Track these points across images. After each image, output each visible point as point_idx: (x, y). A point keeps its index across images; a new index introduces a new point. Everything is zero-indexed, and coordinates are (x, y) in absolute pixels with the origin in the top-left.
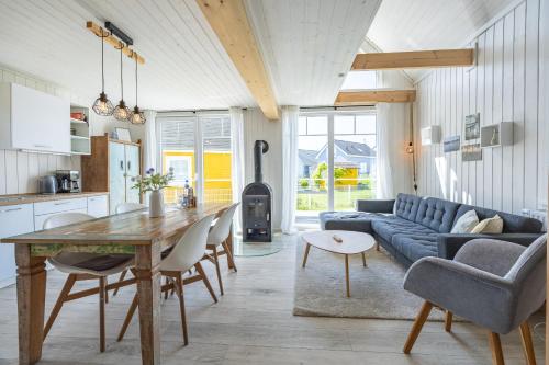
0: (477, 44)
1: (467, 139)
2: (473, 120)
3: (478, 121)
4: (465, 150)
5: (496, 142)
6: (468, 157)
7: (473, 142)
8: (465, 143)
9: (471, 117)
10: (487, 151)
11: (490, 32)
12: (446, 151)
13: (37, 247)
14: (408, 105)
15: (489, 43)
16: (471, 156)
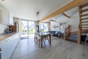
5: (57, 27)
14: (49, 23)
16: (55, 28)
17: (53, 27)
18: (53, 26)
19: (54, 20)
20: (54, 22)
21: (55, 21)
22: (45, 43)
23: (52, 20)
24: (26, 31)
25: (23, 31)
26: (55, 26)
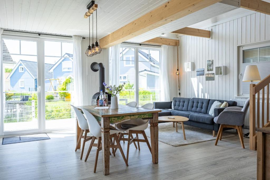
0: (212, 29)
1: (208, 70)
2: (211, 63)
3: (212, 63)
4: (207, 76)
5: (221, 74)
6: (208, 79)
7: (210, 72)
8: (207, 72)
9: (210, 61)
10: (216, 77)
11: (217, 27)
12: (197, 75)
13: (112, 119)
14: (176, 47)
15: (217, 31)
16: (210, 78)
17: (201, 73)
18: (198, 68)
19: (205, 25)
20: (206, 40)
21: (209, 34)
22: (126, 161)
23: (186, 31)
24: (26, 99)
25: (8, 97)
26: (210, 64)
